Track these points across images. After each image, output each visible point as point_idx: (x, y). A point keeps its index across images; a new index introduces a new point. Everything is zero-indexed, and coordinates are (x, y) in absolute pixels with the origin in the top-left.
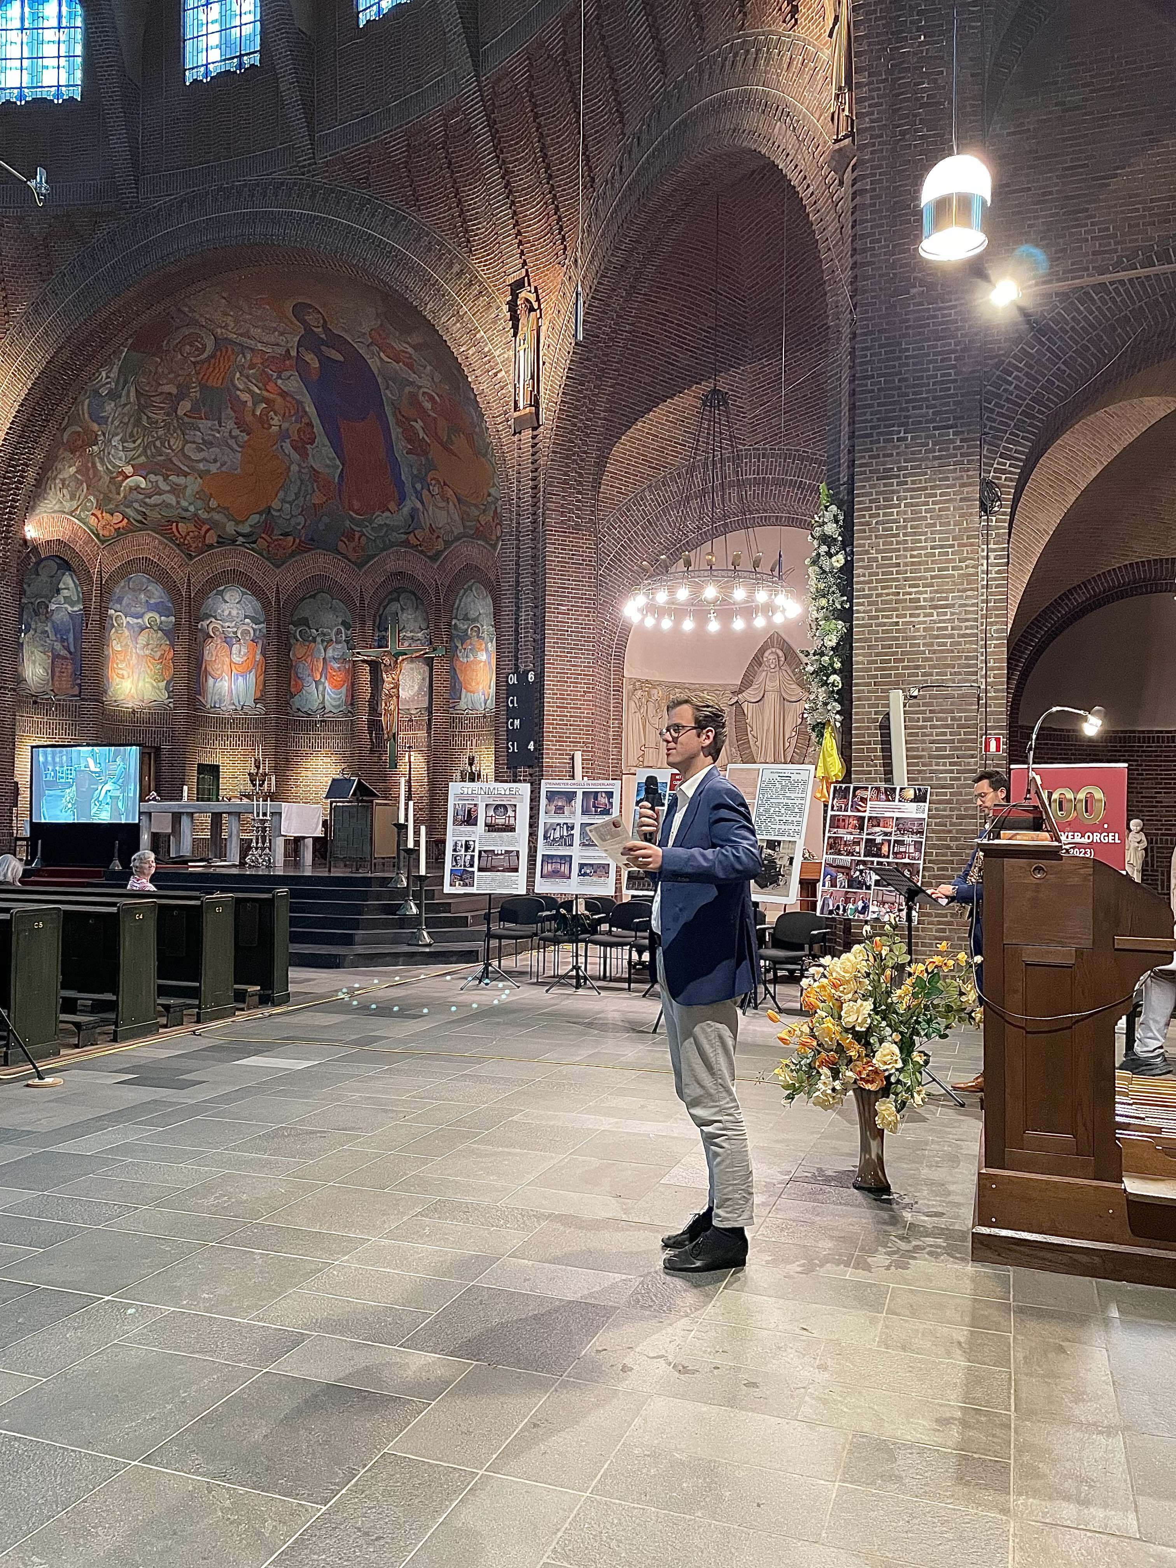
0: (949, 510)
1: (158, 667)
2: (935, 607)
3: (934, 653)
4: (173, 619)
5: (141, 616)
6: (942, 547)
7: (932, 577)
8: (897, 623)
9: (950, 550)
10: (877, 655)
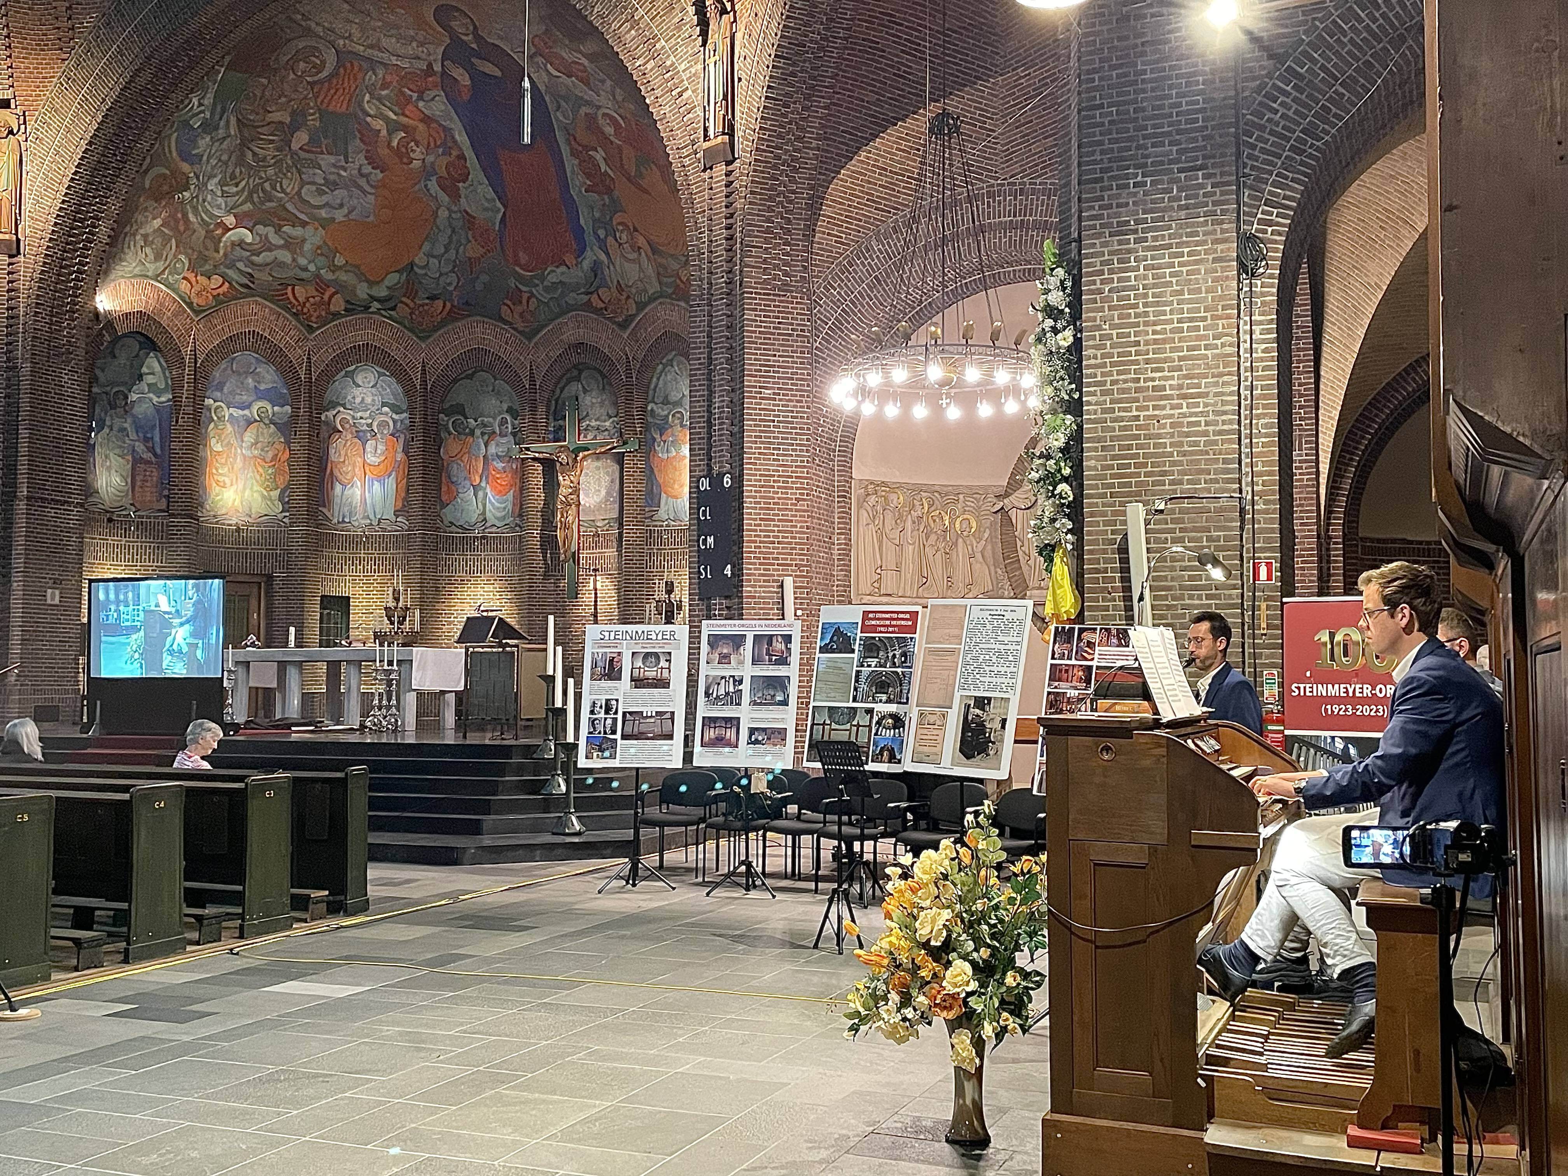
0: (1200, 274)
1: (270, 471)
2: (1185, 397)
3: (1184, 455)
4: (288, 409)
5: (249, 407)
6: (1191, 320)
7: (1181, 359)
8: (1137, 418)
9: (1201, 324)
10: (1113, 458)
